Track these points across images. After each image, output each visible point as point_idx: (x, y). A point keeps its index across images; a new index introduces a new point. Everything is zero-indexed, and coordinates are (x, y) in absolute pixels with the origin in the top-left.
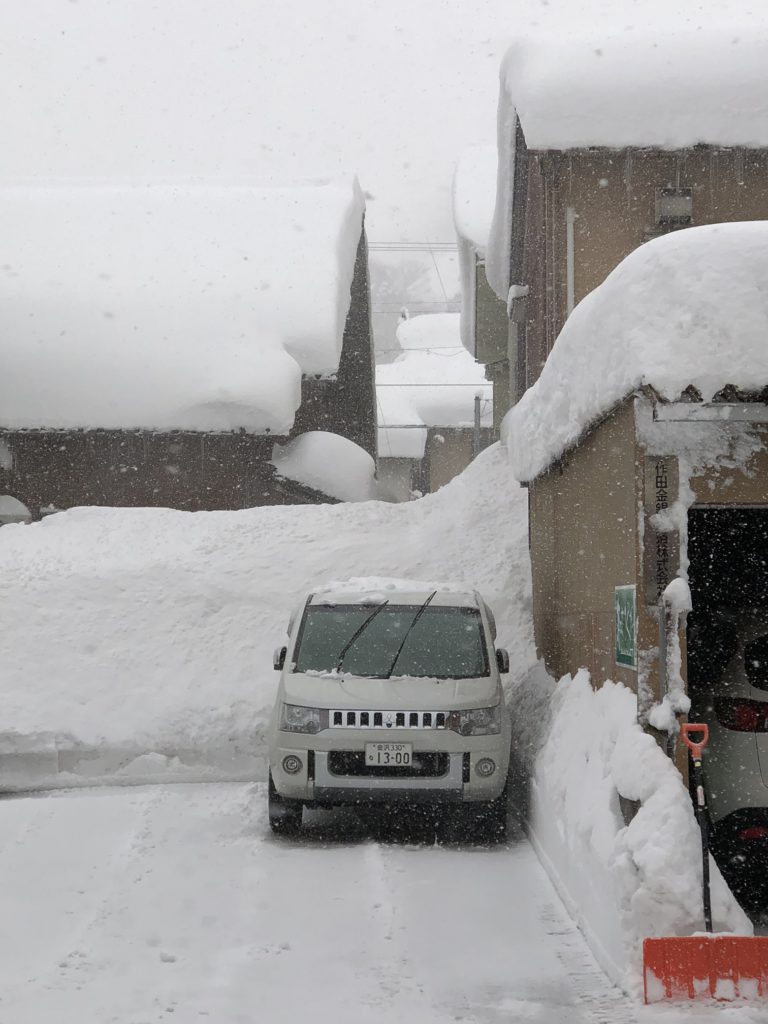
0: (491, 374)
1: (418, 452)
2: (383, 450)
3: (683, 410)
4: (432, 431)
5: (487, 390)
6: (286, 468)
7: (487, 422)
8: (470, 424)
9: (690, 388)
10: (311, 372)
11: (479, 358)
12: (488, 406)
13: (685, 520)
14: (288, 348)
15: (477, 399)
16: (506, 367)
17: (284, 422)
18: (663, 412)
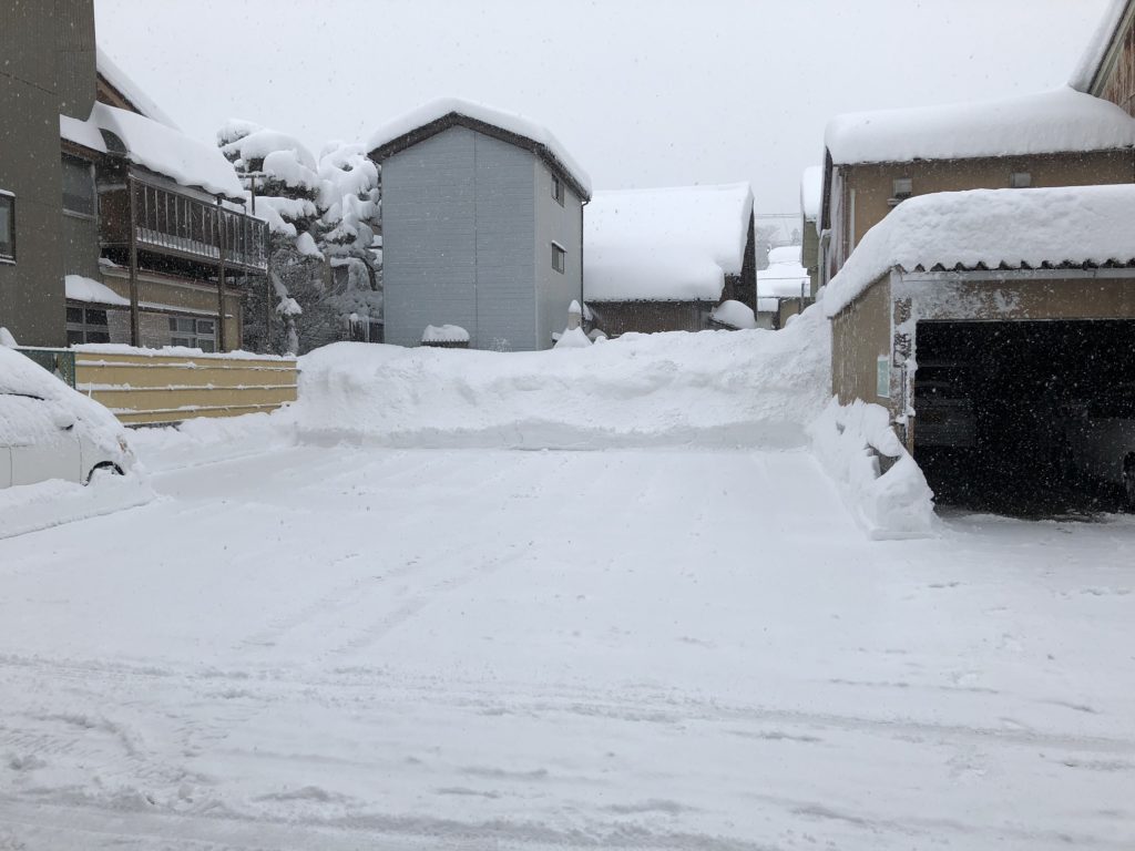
0: (809, 273)
1: (775, 309)
2: (760, 308)
3: (916, 276)
4: (781, 300)
5: (808, 281)
6: (718, 316)
7: (807, 294)
8: (800, 296)
9: (920, 265)
10: (729, 274)
11: (804, 266)
12: (808, 288)
13: (914, 328)
14: (717, 263)
15: (803, 285)
16: (817, 269)
17: (717, 295)
18: (905, 278)
